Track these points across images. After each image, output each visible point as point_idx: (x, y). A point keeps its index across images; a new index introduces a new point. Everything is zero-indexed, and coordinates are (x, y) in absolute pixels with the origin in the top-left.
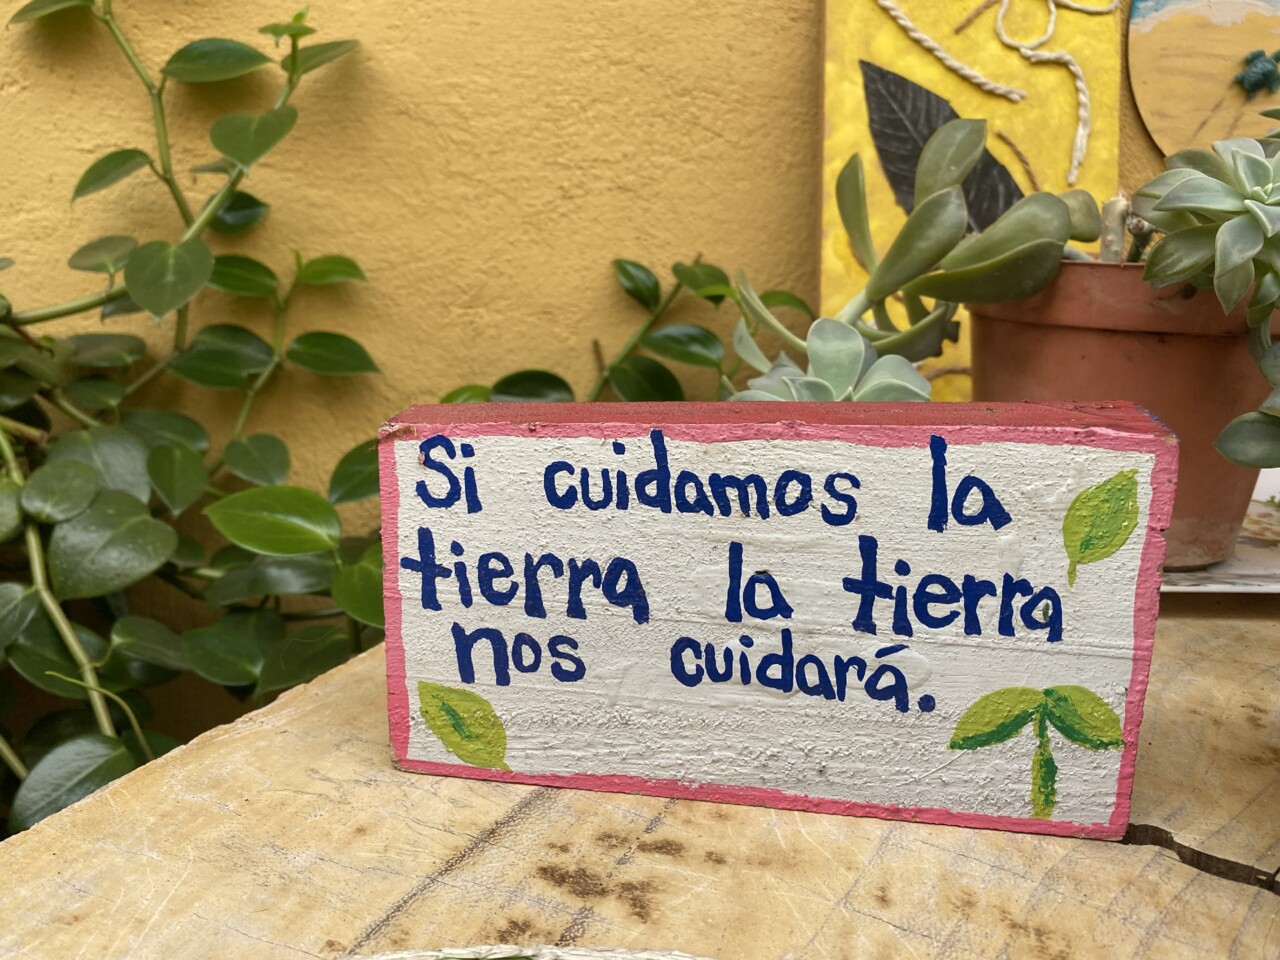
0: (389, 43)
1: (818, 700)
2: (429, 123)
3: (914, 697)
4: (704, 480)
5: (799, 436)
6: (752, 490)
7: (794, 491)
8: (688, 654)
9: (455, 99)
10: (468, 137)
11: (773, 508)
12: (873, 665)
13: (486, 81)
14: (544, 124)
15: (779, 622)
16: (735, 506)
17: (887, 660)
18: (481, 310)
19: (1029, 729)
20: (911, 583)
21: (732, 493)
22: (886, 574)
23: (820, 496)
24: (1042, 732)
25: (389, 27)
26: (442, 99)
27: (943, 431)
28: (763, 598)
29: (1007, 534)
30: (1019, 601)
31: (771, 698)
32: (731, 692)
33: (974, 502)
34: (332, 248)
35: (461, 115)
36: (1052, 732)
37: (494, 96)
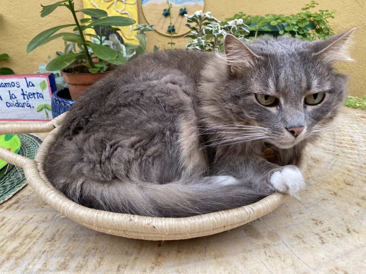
0: (8, 14)
1: (22, 108)
2: (18, 29)
3: (32, 106)
4: (4, 83)
5: (12, 78)
6: (9, 84)
7: (13, 84)
8: (8, 104)
9: (22, 24)
10: (25, 31)
11: (12, 86)
12: (26, 103)
13: (27, 20)
14: (39, 28)
15: (15, 99)
16: (8, 86)
17: (28, 102)
18: (34, 62)
19: (44, 109)
20: (27, 94)
21: (7, 85)
22: (25, 93)
23: (16, 85)
24: (45, 109)
25: (7, 11)
26: (19, 24)
27: (26, 77)
28: (14, 97)
29: (35, 88)
30: (38, 95)
31: (17, 108)
32: (13, 108)
33: (31, 84)
34: (4, 52)
35: (23, 27)
36: (46, 109)
37: (29, 23)
